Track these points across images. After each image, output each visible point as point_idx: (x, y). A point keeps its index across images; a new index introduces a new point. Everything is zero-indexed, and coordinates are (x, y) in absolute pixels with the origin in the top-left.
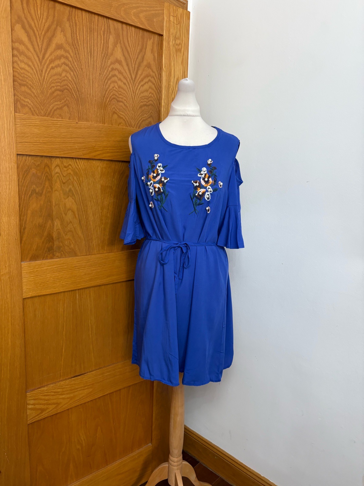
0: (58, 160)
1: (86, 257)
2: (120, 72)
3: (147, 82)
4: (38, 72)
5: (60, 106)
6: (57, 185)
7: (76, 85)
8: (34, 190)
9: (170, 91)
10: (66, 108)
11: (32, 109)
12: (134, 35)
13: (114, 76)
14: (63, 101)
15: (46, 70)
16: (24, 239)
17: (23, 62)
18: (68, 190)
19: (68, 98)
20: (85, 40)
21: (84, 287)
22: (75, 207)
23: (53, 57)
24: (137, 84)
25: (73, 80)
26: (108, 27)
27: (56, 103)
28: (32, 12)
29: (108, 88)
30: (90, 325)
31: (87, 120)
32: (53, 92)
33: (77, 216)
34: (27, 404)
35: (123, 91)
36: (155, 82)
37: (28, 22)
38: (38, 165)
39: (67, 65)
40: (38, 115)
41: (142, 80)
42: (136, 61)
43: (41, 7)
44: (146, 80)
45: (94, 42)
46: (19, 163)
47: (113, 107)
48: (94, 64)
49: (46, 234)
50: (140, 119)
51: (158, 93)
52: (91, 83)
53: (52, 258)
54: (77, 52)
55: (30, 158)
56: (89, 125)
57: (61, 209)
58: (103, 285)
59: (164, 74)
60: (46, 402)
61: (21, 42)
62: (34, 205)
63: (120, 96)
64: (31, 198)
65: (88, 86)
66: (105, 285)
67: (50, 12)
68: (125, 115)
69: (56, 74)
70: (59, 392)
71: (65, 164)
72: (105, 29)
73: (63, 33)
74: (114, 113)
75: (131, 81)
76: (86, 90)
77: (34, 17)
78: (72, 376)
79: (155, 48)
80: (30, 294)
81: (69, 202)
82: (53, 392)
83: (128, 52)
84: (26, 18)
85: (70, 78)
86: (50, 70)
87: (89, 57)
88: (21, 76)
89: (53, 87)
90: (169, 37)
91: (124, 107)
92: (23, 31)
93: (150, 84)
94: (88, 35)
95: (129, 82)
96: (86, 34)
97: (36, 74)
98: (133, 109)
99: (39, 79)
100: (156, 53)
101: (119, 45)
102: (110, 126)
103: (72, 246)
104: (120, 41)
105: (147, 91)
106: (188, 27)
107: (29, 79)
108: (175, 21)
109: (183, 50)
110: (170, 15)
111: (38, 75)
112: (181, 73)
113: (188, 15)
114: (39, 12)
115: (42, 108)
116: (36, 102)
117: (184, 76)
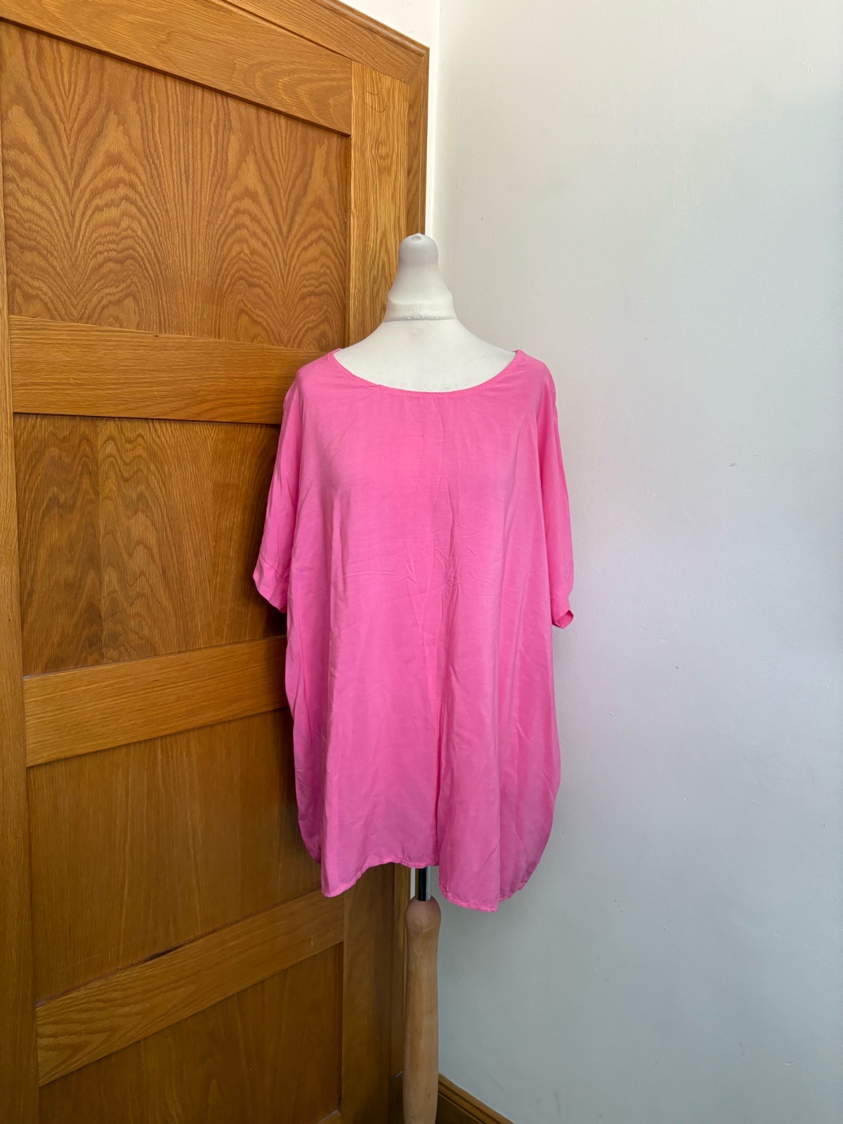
0: (111, 424)
1: (179, 655)
2: (254, 219)
3: (316, 241)
4: (65, 218)
5: (117, 297)
6: (110, 485)
7: (153, 248)
8: (54, 499)
9: (368, 261)
10: (129, 302)
11: (50, 305)
12: (284, 136)
13: (240, 226)
14: (123, 286)
15: (83, 214)
16: (30, 619)
17: (29, 193)
18: (134, 496)
19: (135, 280)
20: (173, 145)
21: (174, 731)
22: (151, 538)
23: (98, 183)
24: (293, 246)
25: (147, 236)
26: (225, 114)
27: (108, 291)
28: (51, 77)
29: (227, 255)
30: (189, 823)
31: (180, 330)
32: (101, 266)
33: (157, 558)
34: (37, 1036)
35: (260, 261)
36: (332, 241)
37: (40, 100)
38: (64, 437)
39: (133, 203)
40: (63, 320)
41: (305, 236)
42: (290, 193)
43: (71, 66)
44: (313, 236)
45: (195, 149)
46: (19, 433)
47: (239, 297)
48: (195, 199)
49: (82, 604)
50: (301, 325)
51: (340, 263)
52: (189, 243)
53: (97, 663)
54: (155, 172)
55: (45, 422)
56: (184, 341)
57: (120, 542)
58: (219, 724)
59: (353, 222)
60: (84, 1027)
61: (24, 148)
62: (55, 535)
63: (256, 274)
64: (46, 519)
65: (181, 251)
66: (224, 722)
67: (91, 79)
68: (266, 316)
69: (106, 224)
70: (117, 999)
71: (128, 434)
72: (218, 119)
73: (121, 128)
74: (242, 311)
75: (280, 238)
76: (177, 259)
77: (55, 91)
78: (148, 955)
79: (333, 166)
80: (45, 754)
81: (140, 526)
82: (99, 1001)
83: (272, 173)
84: (36, 93)
85: (140, 233)
86: (93, 213)
87: (184, 184)
88: (25, 229)
89: (101, 253)
90: (363, 140)
91: (264, 298)
92: (27, 122)
93: (323, 244)
94: (181, 132)
95: (274, 238)
96: (176, 131)
97: (60, 222)
98: (284, 303)
99: (67, 235)
100: (335, 175)
101: (250, 158)
102: (232, 344)
103: (146, 631)
104: (254, 149)
105: (315, 260)
106: (405, 117)
107: (44, 233)
108: (376, 105)
109: (395, 169)
110: (365, 90)
111: (63, 224)
112: (392, 219)
113: (404, 90)
114: (66, 77)
115: (74, 302)
116: (61, 288)
117: (399, 226)
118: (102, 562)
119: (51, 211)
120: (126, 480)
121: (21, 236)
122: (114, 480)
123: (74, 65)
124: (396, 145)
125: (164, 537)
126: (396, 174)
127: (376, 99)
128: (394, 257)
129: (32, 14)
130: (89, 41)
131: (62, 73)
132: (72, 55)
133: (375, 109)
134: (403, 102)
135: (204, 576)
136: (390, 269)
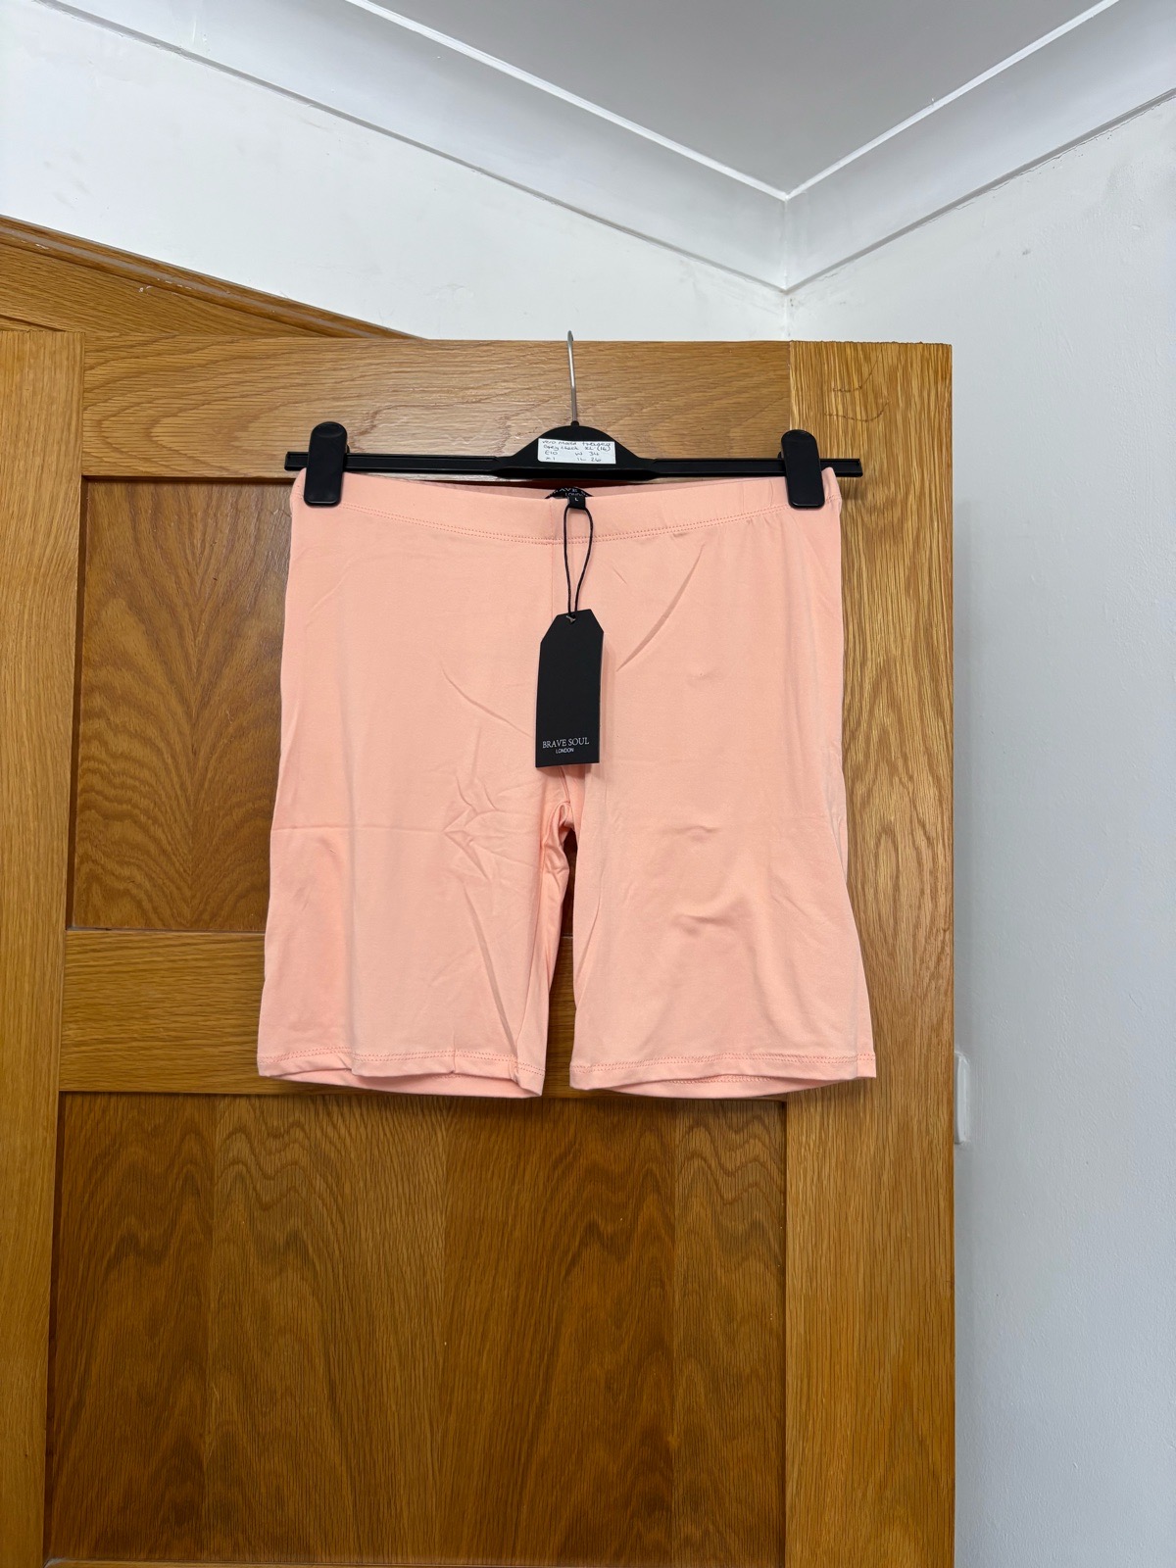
4: (182, 759)
6: (234, 1216)
8: (130, 1239)
11: (146, 905)
17: (125, 730)
18: (281, 1237)
22: (311, 1321)
32: (238, 827)
33: (320, 1362)
37: (152, 580)
38: (155, 1129)
49: (168, 1439)
53: (190, 1557)
57: (247, 1326)
61: (122, 661)
62: (126, 1305)
77: (178, 560)
81: (287, 1296)
84: (146, 571)
86: (231, 741)
88: (113, 786)
89: (240, 805)
92: (130, 620)
97: (172, 766)
99: (182, 785)
106: (941, 413)
107: (145, 789)
108: (858, 409)
109: (915, 525)
110: (825, 388)
111: (177, 768)
112: (908, 634)
113: (937, 360)
114: (198, 535)
115: (188, 893)
116: (166, 873)
117: (929, 645)
118: (210, 1362)
119: (159, 751)
120: (265, 1208)
121: (106, 798)
122: (241, 1207)
123: (211, 512)
124: (917, 476)
125: (338, 1322)
126: (918, 536)
127: (857, 397)
128: (916, 714)
129: (135, 457)
130: (228, 470)
131: (191, 532)
132: (210, 498)
133: (854, 419)
134: (936, 383)
135: (419, 1409)
136: (902, 743)
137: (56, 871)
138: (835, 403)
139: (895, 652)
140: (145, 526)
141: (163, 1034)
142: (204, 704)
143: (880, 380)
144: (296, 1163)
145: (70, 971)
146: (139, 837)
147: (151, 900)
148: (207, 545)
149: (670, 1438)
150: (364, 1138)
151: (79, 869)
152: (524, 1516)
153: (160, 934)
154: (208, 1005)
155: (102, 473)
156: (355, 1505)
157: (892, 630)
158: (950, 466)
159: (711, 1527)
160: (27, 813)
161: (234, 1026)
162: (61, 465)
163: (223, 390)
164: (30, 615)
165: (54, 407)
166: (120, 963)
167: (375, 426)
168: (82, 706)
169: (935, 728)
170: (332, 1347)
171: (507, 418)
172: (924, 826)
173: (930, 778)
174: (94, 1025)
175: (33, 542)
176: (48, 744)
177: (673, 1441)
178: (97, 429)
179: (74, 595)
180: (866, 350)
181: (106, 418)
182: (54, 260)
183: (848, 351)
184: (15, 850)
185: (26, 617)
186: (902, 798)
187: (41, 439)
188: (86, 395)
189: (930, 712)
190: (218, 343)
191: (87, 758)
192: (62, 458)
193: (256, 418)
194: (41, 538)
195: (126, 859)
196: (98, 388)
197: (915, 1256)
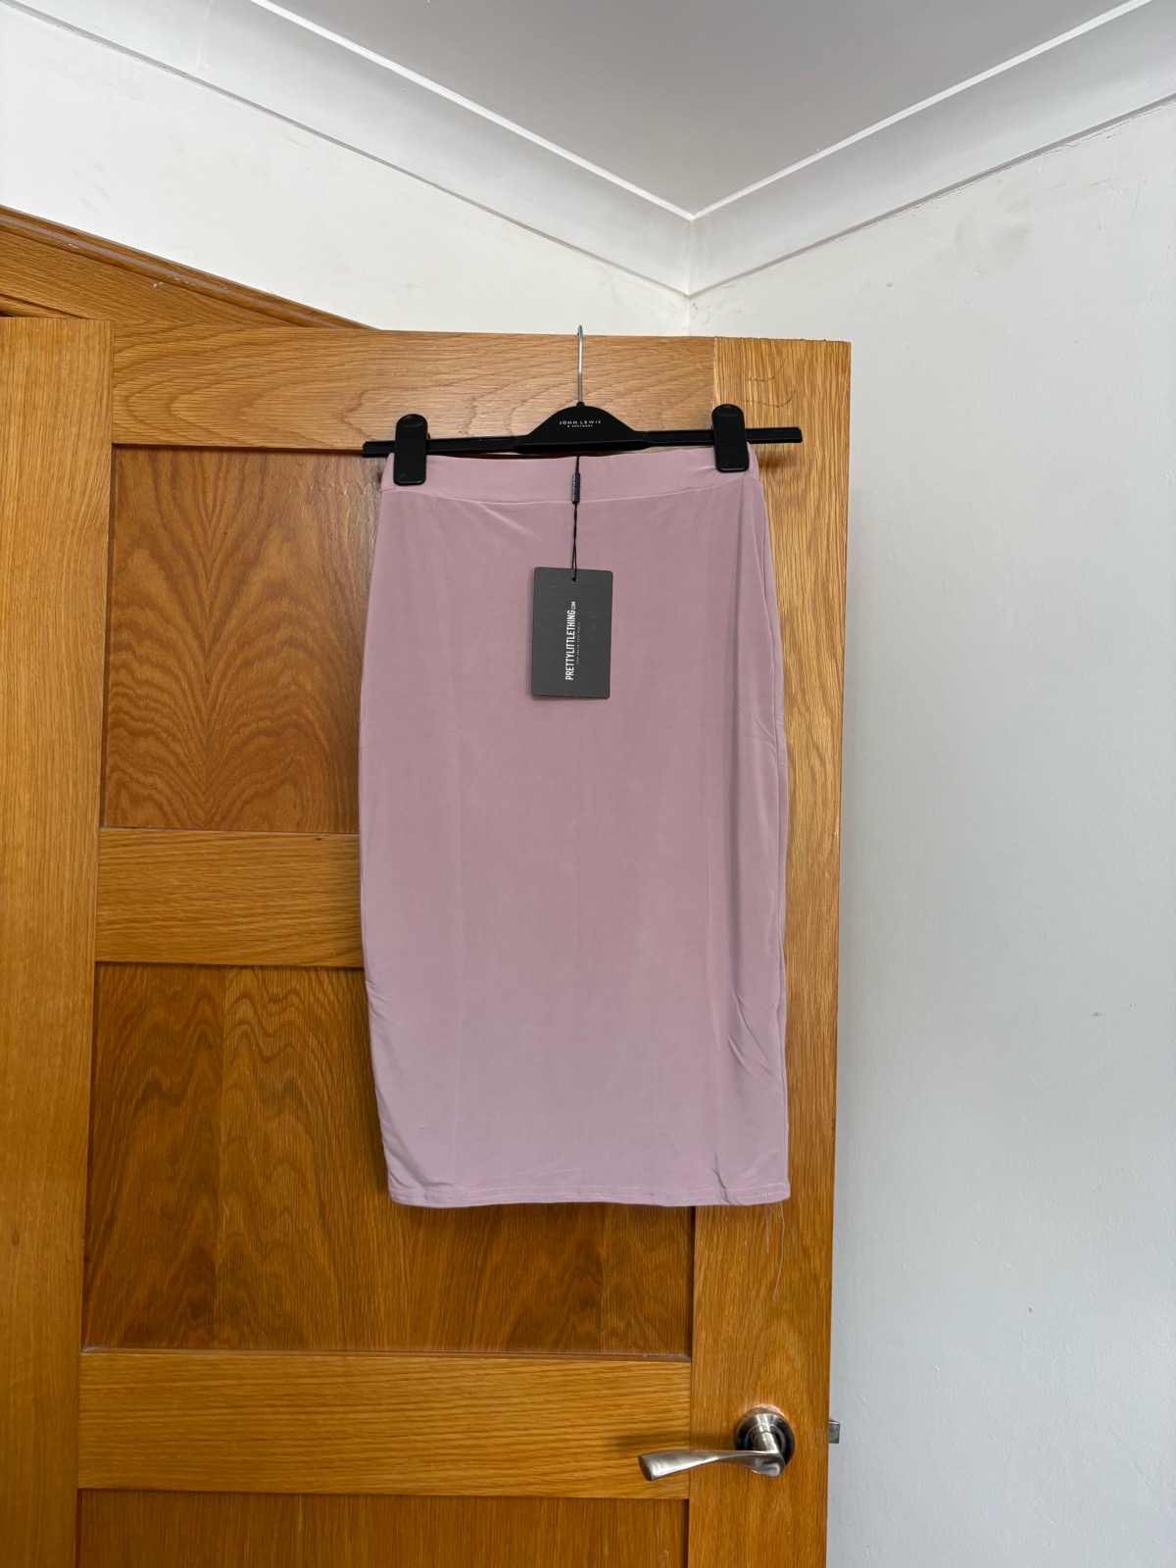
4: (197, 686)
5: (267, 786)
6: (240, 1068)
7: (330, 707)
8: (154, 1085)
10: (286, 790)
11: (167, 808)
14: (277, 768)
15: (223, 676)
16: (107, 1260)
17: (148, 660)
18: (279, 1086)
19: (298, 757)
22: (304, 1154)
23: (248, 628)
25: (322, 691)
27: (252, 777)
28: (188, 501)
33: (312, 1186)
37: (171, 533)
38: (174, 995)
39: (301, 646)
43: (217, 479)
46: (111, 989)
49: (186, 1248)
53: (204, 1345)
55: (148, 973)
57: (252, 1156)
61: (147, 602)
62: (151, 1138)
64: (141, 1113)
67: (246, 490)
69: (257, 683)
71: (274, 990)
73: (287, 546)
77: (193, 517)
81: (285, 1133)
84: (167, 527)
85: (309, 687)
86: (239, 671)
92: (152, 567)
97: (188, 693)
99: (198, 709)
103: (287, 1306)
106: (840, 401)
107: (165, 710)
108: (771, 396)
109: (817, 496)
110: (743, 378)
111: (193, 694)
112: (808, 589)
113: (838, 355)
114: (210, 496)
115: (202, 799)
116: (183, 782)
117: (826, 597)
118: (221, 1185)
119: (177, 679)
120: (267, 1060)
121: (133, 718)
122: (247, 1059)
123: (222, 476)
124: (819, 454)
125: (327, 1154)
126: (819, 504)
127: (770, 386)
128: (813, 655)
129: (158, 428)
130: (237, 440)
131: (204, 492)
132: (221, 464)
133: (767, 404)
134: (837, 375)
135: (394, 1225)
136: (801, 680)
137: (91, 777)
138: (751, 391)
139: (797, 602)
140: (165, 488)
141: (181, 915)
142: (215, 639)
143: (790, 371)
144: (292, 1024)
145: (105, 861)
146: (161, 751)
147: (170, 804)
148: (218, 504)
149: (600, 1250)
150: (349, 1003)
151: (110, 778)
152: (479, 1311)
153: (180, 833)
154: (220, 891)
155: (129, 442)
156: (341, 1301)
157: (795, 583)
158: (847, 445)
159: (633, 1321)
160: (66, 729)
161: (241, 909)
162: (94, 435)
163: (229, 371)
164: (69, 562)
165: (88, 384)
166: (144, 857)
167: (361, 405)
168: (112, 640)
169: (830, 669)
170: (322, 1174)
171: (474, 399)
172: (818, 749)
173: (824, 709)
174: (125, 907)
175: (70, 500)
176: (83, 672)
177: (603, 1252)
178: (123, 404)
179: (105, 545)
180: (778, 346)
181: (132, 394)
182: (84, 258)
183: (763, 345)
184: (57, 759)
185: (65, 563)
186: (800, 725)
187: (76, 411)
188: (116, 374)
189: (825, 655)
190: (228, 331)
191: (117, 684)
192: (95, 428)
193: (260, 396)
194: (77, 496)
195: (150, 769)
196: (125, 368)
197: (804, 1103)
